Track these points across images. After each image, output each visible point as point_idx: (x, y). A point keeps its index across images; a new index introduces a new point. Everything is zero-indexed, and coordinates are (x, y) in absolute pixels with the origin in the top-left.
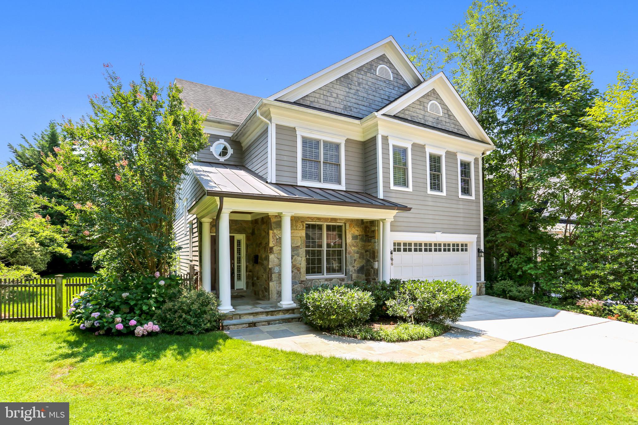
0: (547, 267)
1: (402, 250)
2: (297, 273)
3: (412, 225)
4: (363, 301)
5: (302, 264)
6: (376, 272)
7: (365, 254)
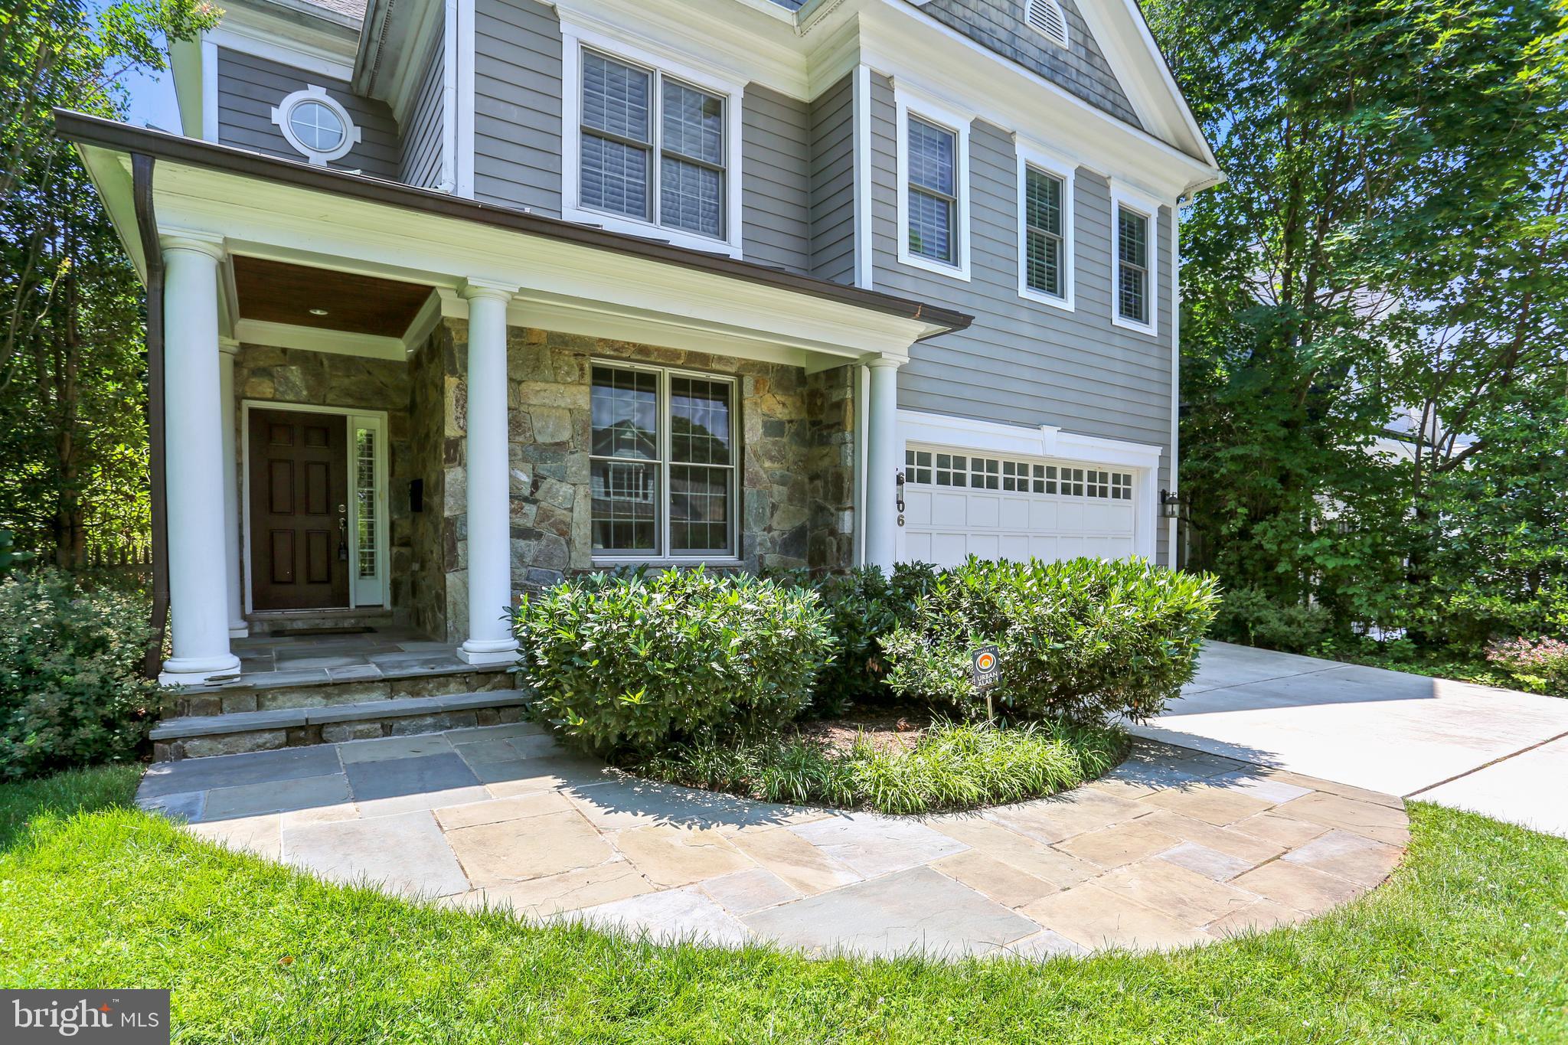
0: (1370, 546)
1: (934, 477)
2: (556, 541)
3: (967, 393)
4: (777, 627)
5: (576, 509)
6: (845, 548)
7: (807, 487)
